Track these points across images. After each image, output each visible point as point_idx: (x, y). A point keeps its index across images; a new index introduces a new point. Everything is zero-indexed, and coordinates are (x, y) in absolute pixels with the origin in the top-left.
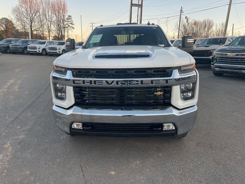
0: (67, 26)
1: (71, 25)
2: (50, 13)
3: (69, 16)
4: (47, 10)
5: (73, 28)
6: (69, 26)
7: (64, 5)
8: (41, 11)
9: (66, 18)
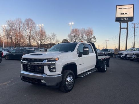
0: (92, 41)
1: (95, 40)
2: (84, 36)
3: (94, 36)
4: (83, 34)
5: (96, 42)
6: (93, 41)
7: (92, 31)
8: (81, 35)
9: (92, 37)
